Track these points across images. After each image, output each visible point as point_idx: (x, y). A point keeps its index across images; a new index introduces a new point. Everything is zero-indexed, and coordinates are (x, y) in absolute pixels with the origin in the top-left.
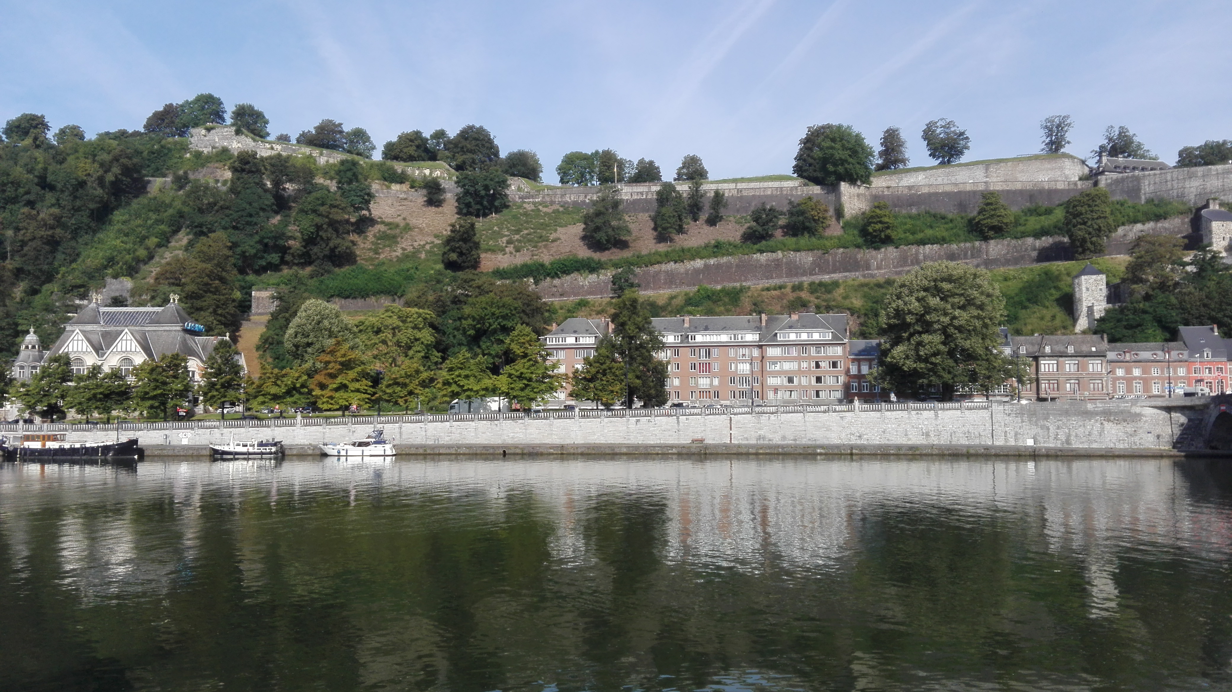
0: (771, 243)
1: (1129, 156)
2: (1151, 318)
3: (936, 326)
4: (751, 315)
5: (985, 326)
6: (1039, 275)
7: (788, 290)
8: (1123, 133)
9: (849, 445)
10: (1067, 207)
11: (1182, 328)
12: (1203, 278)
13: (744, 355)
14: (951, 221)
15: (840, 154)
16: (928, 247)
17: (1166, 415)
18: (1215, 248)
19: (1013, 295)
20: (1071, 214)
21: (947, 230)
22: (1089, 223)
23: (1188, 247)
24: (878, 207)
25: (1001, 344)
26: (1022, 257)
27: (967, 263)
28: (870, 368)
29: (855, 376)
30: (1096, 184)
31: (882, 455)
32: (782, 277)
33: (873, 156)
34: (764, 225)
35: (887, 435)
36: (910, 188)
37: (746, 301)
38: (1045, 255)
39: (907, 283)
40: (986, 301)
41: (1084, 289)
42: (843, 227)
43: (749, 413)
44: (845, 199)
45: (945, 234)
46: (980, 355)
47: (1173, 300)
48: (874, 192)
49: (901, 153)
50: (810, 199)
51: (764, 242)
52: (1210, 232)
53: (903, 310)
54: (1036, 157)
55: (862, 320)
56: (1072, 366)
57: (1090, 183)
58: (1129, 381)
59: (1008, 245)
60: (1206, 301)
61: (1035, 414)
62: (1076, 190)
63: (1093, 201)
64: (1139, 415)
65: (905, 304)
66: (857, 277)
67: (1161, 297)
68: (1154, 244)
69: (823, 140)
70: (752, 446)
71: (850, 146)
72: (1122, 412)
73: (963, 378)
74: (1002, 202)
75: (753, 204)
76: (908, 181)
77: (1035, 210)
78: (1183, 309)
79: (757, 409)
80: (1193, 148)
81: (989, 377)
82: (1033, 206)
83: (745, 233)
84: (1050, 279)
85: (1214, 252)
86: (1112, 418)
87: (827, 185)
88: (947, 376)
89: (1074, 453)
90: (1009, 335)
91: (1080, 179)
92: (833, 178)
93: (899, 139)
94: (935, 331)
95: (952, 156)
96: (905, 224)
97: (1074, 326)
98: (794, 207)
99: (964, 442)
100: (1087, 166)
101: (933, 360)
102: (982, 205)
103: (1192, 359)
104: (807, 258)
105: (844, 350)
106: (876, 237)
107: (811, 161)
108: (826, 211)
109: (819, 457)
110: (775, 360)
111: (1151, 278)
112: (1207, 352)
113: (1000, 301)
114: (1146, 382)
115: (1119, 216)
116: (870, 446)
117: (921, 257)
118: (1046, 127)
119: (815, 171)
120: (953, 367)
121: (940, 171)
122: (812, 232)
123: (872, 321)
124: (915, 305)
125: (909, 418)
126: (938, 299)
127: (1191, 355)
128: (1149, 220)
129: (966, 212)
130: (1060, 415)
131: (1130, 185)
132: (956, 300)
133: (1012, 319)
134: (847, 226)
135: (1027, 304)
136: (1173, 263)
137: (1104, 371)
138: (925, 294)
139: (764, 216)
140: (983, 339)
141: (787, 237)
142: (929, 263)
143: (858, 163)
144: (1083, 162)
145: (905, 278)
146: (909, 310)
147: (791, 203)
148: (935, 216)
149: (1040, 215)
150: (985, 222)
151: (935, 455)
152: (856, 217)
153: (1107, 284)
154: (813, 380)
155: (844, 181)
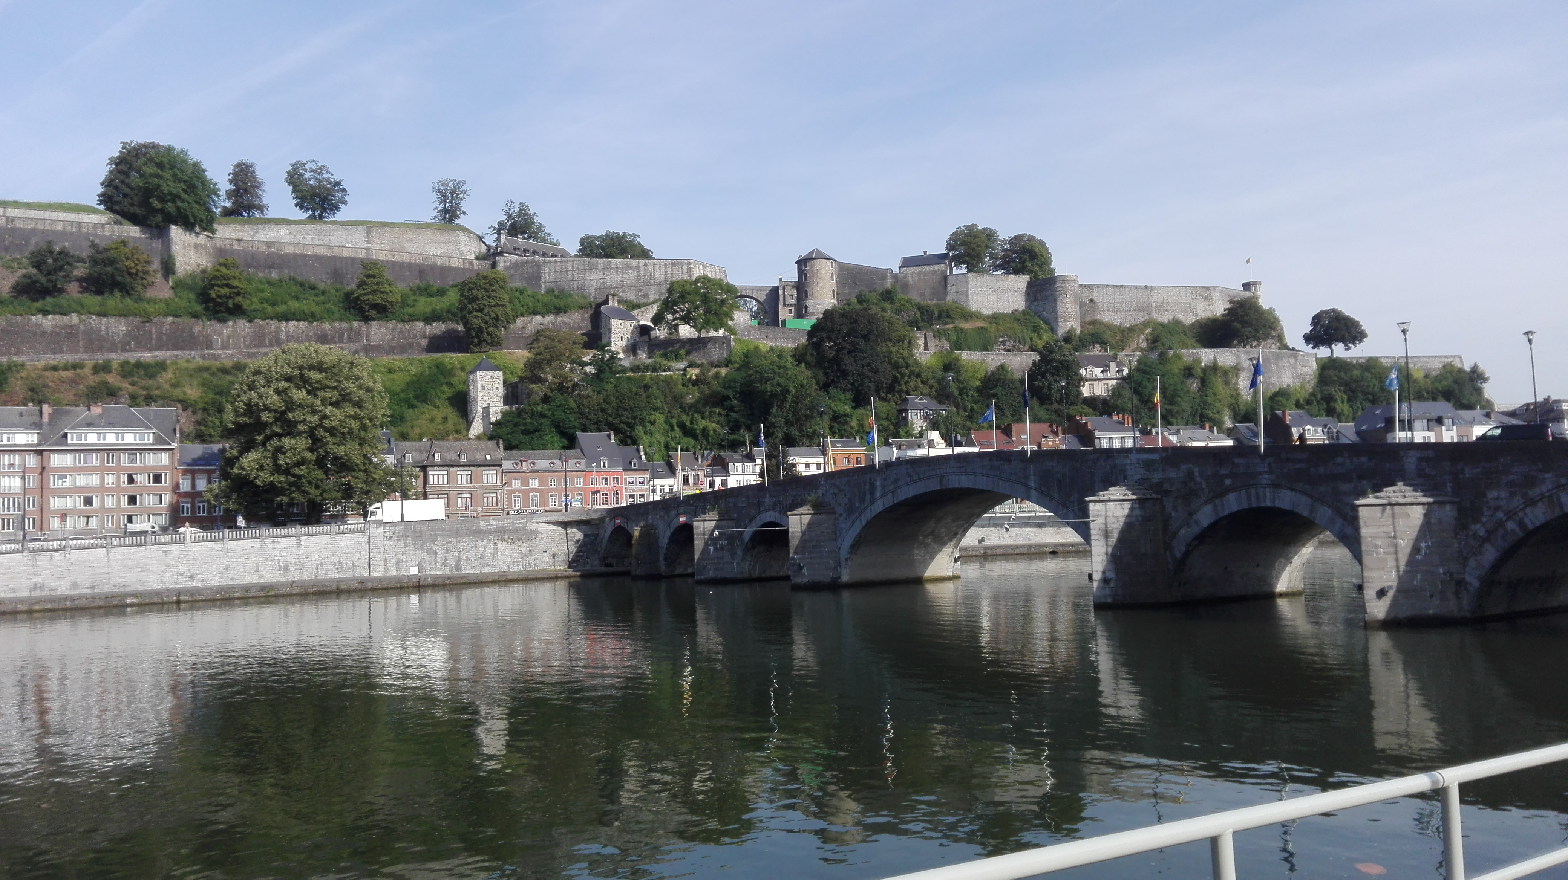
0: (62, 300)
1: (529, 237)
2: (549, 423)
3: (301, 427)
4: (25, 405)
5: (364, 428)
6: (429, 368)
7: (87, 371)
8: (523, 210)
9: (175, 590)
10: (462, 290)
11: (579, 434)
12: (601, 380)
13: (11, 465)
14: (323, 293)
15: (169, 186)
16: (292, 324)
17: (563, 531)
18: (613, 348)
19: (398, 391)
20: (466, 297)
21: (318, 304)
22: (486, 310)
23: (588, 346)
24: (225, 265)
25: (382, 451)
26: (410, 345)
27: (342, 349)
28: (209, 482)
29: (186, 494)
30: (494, 265)
31: (223, 600)
32: (77, 352)
33: (218, 196)
34: (49, 274)
35: (231, 573)
36: (269, 244)
37: (17, 385)
38: (437, 344)
39: (263, 370)
40: (366, 396)
41: (479, 387)
42: (173, 288)
43: (18, 552)
44: (177, 249)
45: (315, 309)
46: (357, 465)
47: (572, 404)
48: (219, 244)
49: (257, 196)
50: (124, 243)
51: (49, 299)
52: (609, 330)
53: (257, 405)
54: (428, 226)
55: (199, 416)
56: (464, 476)
57: (488, 263)
58: (525, 493)
59: (394, 329)
60: (603, 405)
61: (420, 536)
62: (471, 270)
63: (491, 285)
64: (535, 532)
65: (260, 397)
66: (194, 357)
67: (559, 399)
68: (553, 340)
69: (145, 164)
70: (22, 601)
71: (186, 178)
72: (517, 530)
73: (334, 494)
74: (387, 275)
75: (33, 241)
76: (266, 235)
77: (426, 290)
78: (581, 414)
79: (32, 545)
80: (594, 237)
81: (367, 493)
82: (423, 285)
83: (18, 284)
84: (442, 374)
85: (612, 352)
86: (506, 537)
87: (149, 226)
88: (314, 492)
89: (464, 581)
90: (392, 440)
91: (477, 258)
92: (159, 218)
93: (255, 178)
94: (300, 434)
95: (325, 210)
96: (262, 291)
97: (468, 430)
98: (98, 252)
99: (334, 575)
100: (484, 243)
101: (296, 471)
102: (362, 277)
103: (590, 469)
104: (119, 327)
105: (172, 458)
106: (221, 304)
107: (126, 190)
108: (148, 262)
109: (129, 609)
110: (62, 473)
111: (550, 378)
112: (604, 460)
113: (382, 397)
114: (543, 494)
115: (518, 305)
116: (206, 589)
117: (283, 336)
118: (439, 191)
119: (132, 205)
120: (321, 480)
121: (310, 227)
122: (126, 291)
123: (214, 419)
124: (274, 400)
125: (262, 548)
126: (304, 392)
127: (589, 465)
128: (549, 312)
129: (342, 283)
130: (450, 536)
131: (530, 270)
132: (328, 395)
133: (397, 420)
134: (179, 286)
135: (415, 402)
136: (572, 362)
137: (499, 483)
138: (286, 385)
139: (50, 261)
140: (360, 444)
141: (86, 295)
142: (292, 345)
143: (196, 202)
144: (480, 239)
145: (262, 363)
146: (264, 405)
147: (93, 245)
148: (302, 285)
149: (431, 296)
150: (366, 298)
151: (295, 595)
152: (192, 276)
153: (505, 382)
154: (124, 501)
155: (176, 224)
